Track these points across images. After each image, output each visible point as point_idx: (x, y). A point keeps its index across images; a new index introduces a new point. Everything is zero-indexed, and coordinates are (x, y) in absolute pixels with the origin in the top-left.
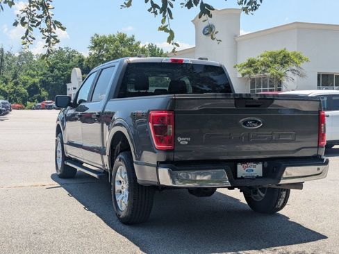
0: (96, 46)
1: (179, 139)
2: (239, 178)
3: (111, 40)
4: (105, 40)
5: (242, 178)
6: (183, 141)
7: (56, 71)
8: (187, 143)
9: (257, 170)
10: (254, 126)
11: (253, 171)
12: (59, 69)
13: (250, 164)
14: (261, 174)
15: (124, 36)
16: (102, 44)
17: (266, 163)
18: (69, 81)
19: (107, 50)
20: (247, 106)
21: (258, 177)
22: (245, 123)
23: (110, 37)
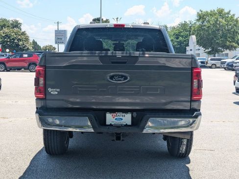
0: (200, 19)
1: (50, 90)
2: (108, 125)
3: (212, 14)
4: (207, 14)
5: (111, 125)
6: (54, 92)
7: (181, 38)
8: (57, 93)
9: (127, 119)
10: (120, 80)
11: (122, 119)
12: (182, 36)
13: (118, 114)
14: (129, 123)
15: (222, 10)
16: (205, 17)
17: (135, 114)
18: (188, 45)
19: (209, 21)
20: (113, 63)
21: (126, 125)
22: (112, 77)
23: (211, 11)
